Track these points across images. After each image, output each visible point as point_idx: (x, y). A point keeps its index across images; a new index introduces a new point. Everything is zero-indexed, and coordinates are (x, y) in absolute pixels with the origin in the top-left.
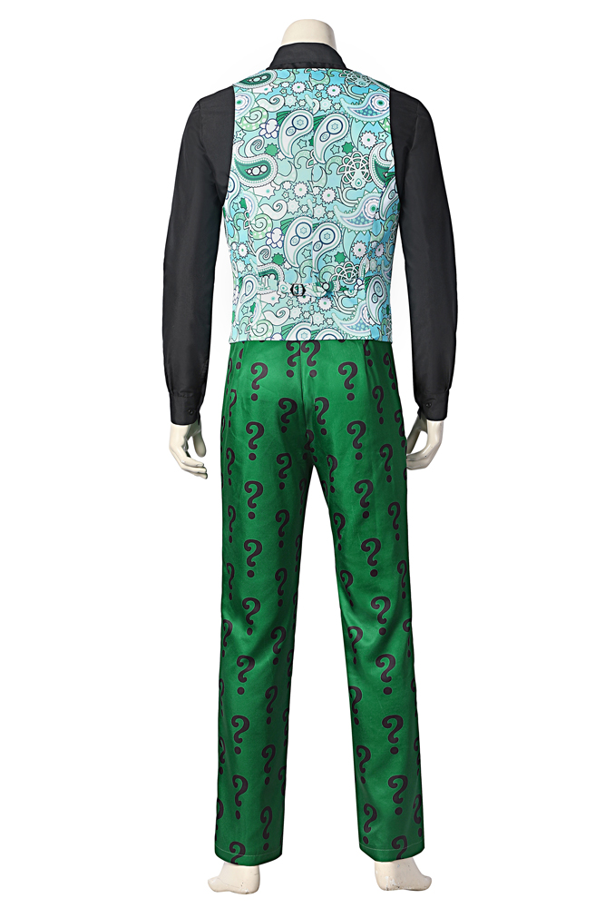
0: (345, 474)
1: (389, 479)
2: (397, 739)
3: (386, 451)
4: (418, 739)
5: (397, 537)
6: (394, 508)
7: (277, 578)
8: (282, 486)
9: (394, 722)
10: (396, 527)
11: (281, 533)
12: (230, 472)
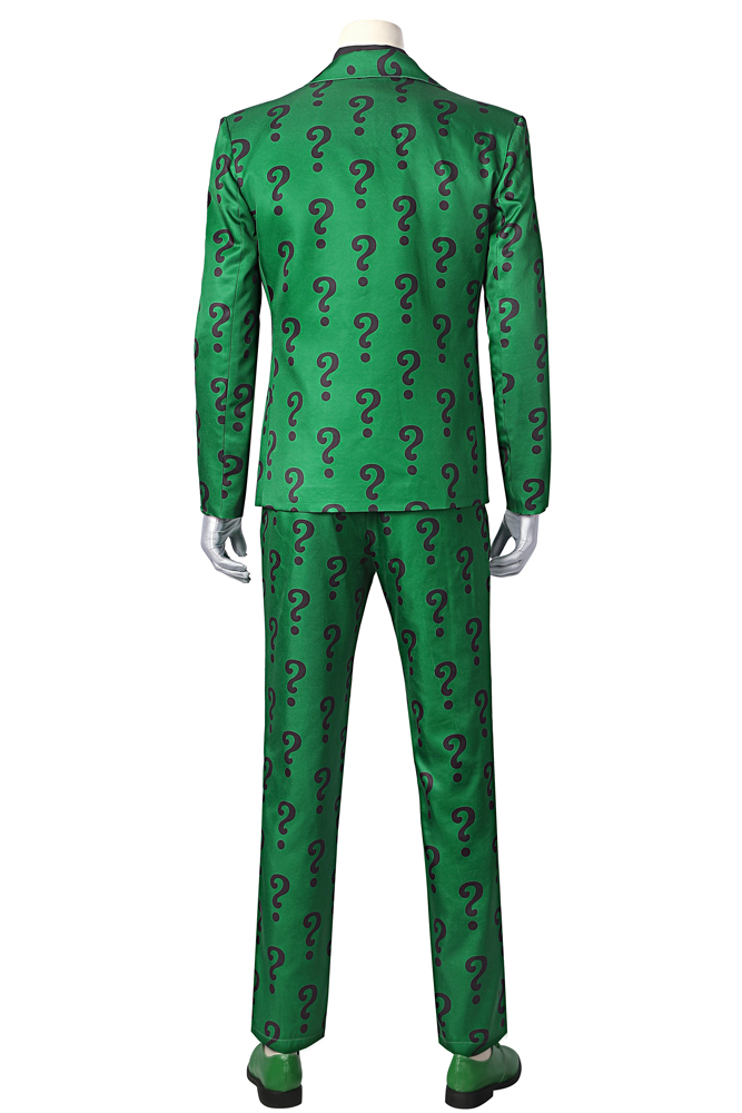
0: (415, 583)
1: (468, 589)
2: (476, 911)
3: (465, 554)
4: (499, 909)
5: (477, 661)
6: (474, 626)
7: (323, 708)
8: (333, 595)
9: (472, 890)
10: (475, 649)
11: (329, 654)
12: (273, 578)
